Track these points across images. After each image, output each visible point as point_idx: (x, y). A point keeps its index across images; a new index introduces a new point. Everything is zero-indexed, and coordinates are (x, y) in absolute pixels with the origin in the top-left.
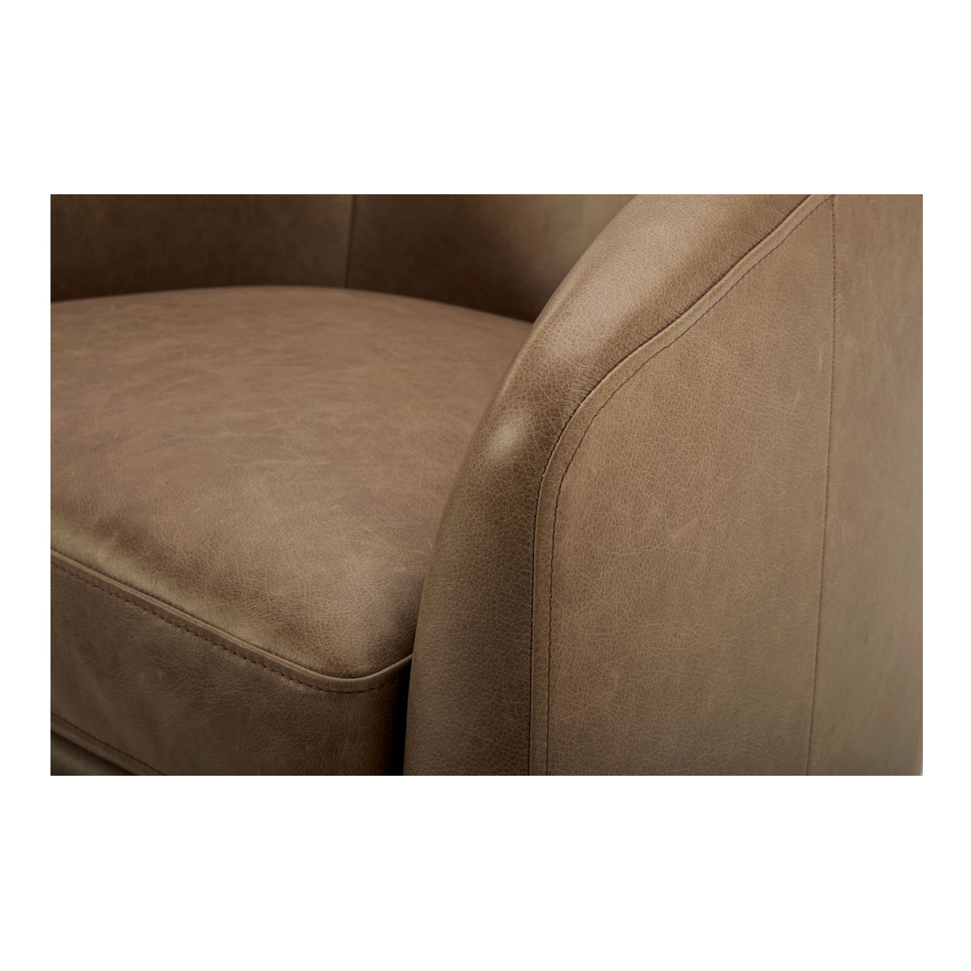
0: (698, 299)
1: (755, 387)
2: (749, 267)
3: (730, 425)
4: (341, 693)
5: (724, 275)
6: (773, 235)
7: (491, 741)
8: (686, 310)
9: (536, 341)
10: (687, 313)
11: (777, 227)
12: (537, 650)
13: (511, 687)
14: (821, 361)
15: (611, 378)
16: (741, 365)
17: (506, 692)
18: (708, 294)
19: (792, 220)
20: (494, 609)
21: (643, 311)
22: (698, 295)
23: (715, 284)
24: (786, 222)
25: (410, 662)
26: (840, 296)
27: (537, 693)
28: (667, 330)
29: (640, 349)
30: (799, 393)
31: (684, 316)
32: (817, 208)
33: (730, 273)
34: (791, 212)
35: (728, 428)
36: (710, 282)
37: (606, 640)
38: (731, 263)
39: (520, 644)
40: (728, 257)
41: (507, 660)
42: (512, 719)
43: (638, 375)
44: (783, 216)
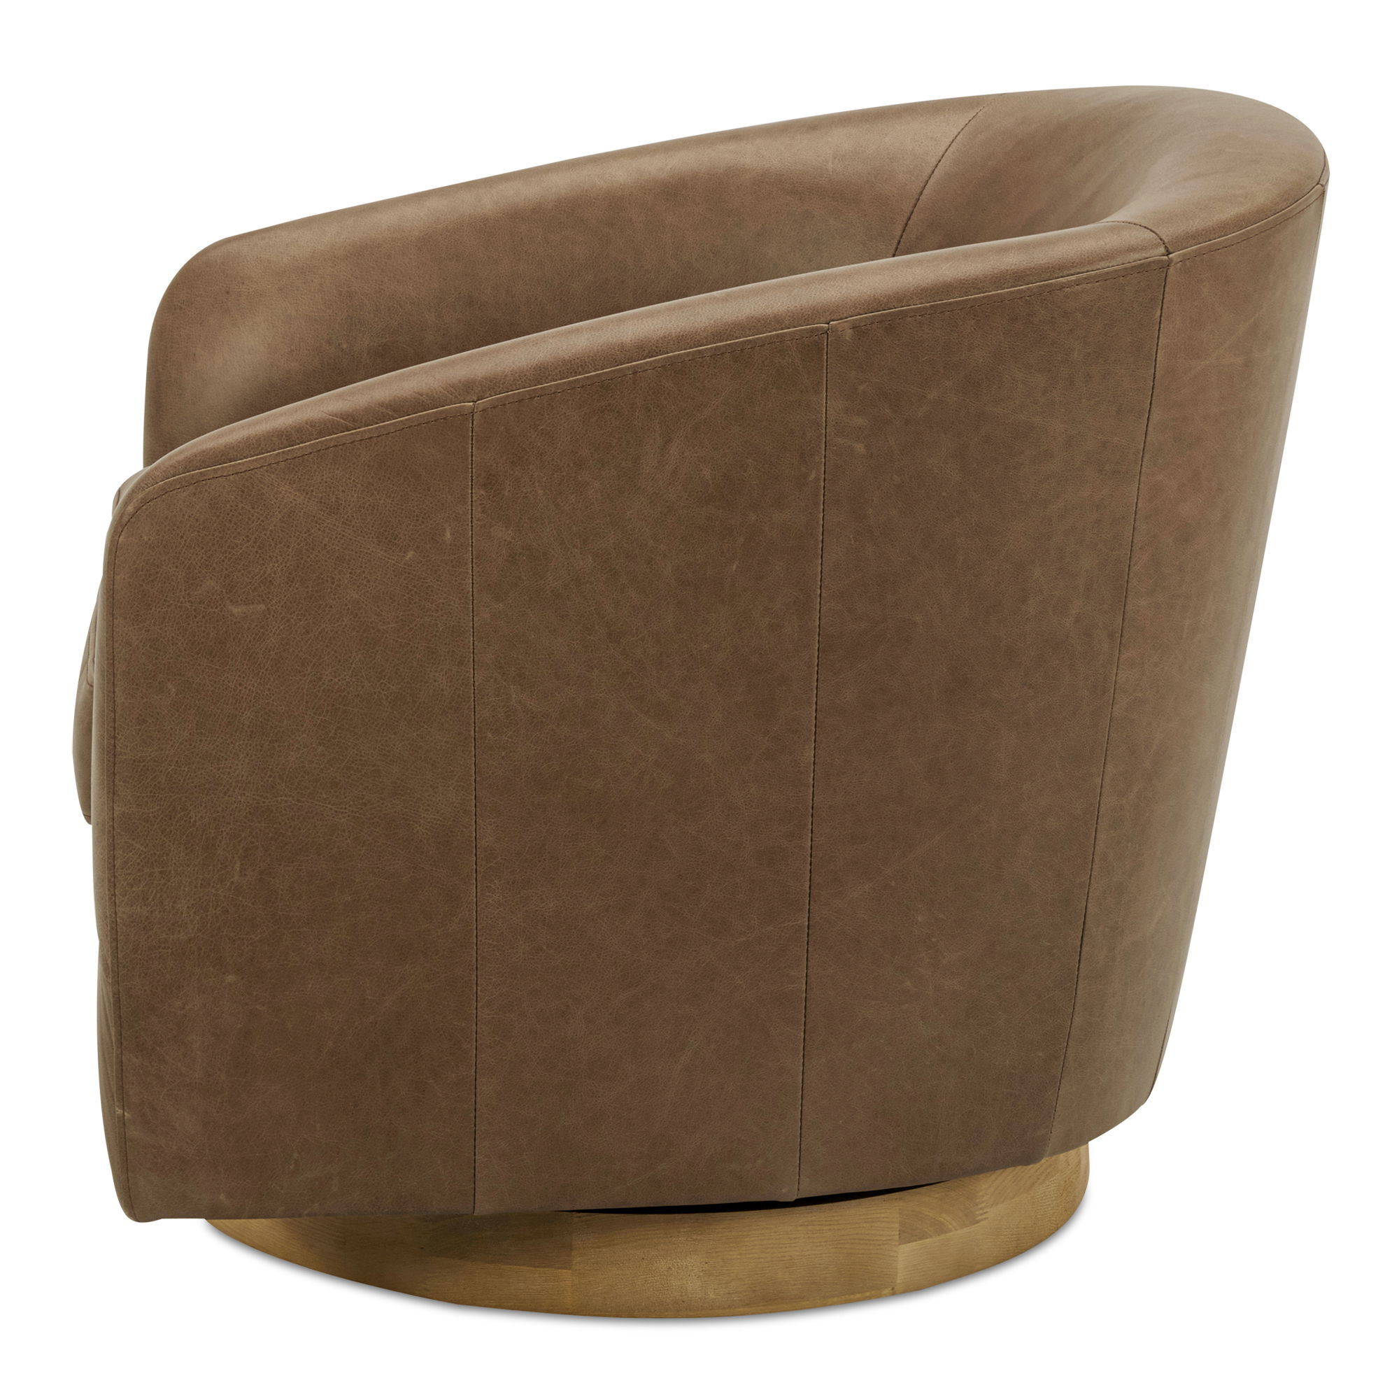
1: (343, 531)
2: (335, 443)
5: (301, 443)
6: (372, 427)
11: (381, 422)
16: (322, 511)
18: (277, 452)
19: (402, 421)
23: (290, 447)
24: (393, 421)
33: (309, 443)
34: (406, 415)
43: (192, 487)
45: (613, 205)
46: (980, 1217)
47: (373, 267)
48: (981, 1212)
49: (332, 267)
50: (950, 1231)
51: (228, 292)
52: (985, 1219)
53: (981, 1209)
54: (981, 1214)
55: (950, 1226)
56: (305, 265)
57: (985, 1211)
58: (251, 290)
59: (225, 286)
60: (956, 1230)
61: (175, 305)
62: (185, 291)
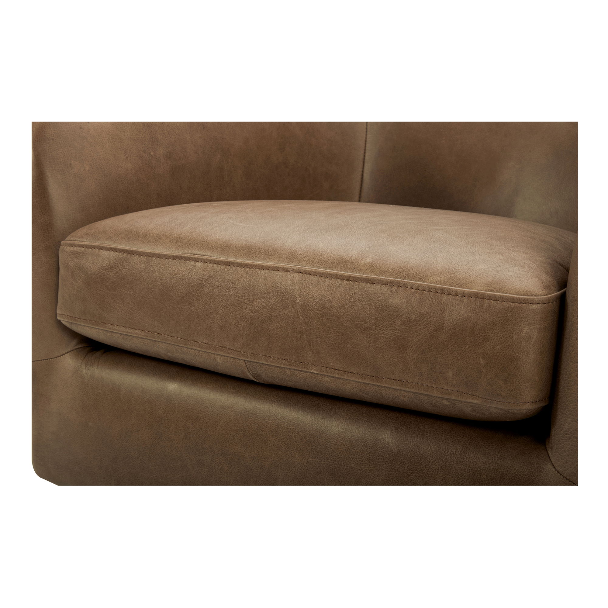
61: (48, 138)
62: (52, 130)
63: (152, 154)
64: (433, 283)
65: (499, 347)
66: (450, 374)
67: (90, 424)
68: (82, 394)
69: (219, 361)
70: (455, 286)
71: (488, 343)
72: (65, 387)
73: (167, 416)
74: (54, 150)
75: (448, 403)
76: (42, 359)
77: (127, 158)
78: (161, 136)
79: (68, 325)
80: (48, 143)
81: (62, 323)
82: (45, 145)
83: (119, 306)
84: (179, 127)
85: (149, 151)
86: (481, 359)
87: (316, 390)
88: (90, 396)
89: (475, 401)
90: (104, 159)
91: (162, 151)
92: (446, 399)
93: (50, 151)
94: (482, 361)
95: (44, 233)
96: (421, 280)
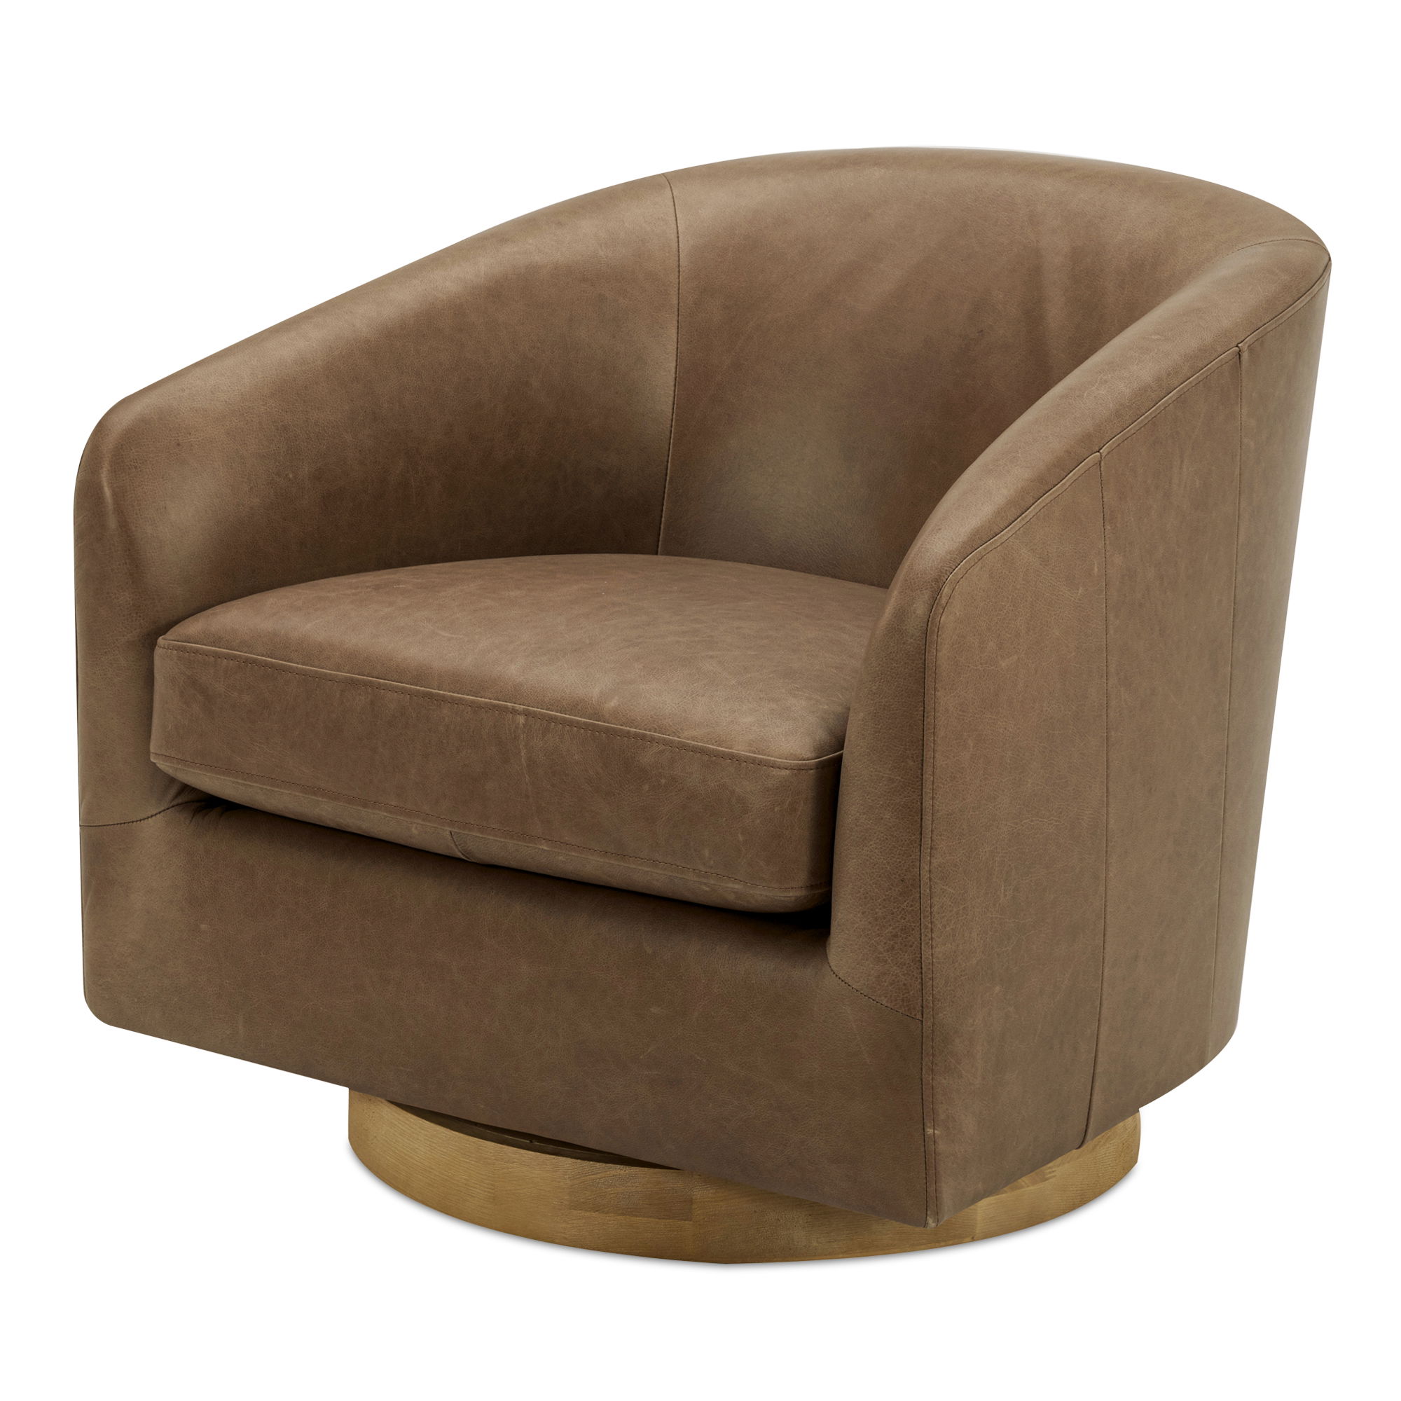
0: (1013, 522)
1: (1051, 579)
2: (1044, 504)
3: (1035, 601)
4: (799, 769)
5: (1028, 509)
6: (1059, 485)
7: (900, 778)
8: (1006, 528)
9: (922, 544)
10: (1007, 530)
11: (1061, 481)
12: (928, 717)
13: (912, 742)
14: (1096, 570)
15: (966, 562)
16: (1041, 564)
17: (909, 746)
18: (1019, 520)
19: (1071, 477)
20: (902, 695)
21: (982, 527)
22: (1013, 519)
23: (1023, 513)
24: (1067, 478)
25: (842, 755)
26: (1108, 527)
27: (927, 744)
28: (996, 538)
29: (981, 548)
30: (1081, 588)
31: (1005, 531)
32: (1089, 469)
33: (1032, 508)
34: (1071, 471)
35: (1034, 603)
36: (1020, 512)
37: (965, 718)
38: (1032, 502)
39: (917, 715)
40: (1031, 498)
41: (910, 725)
42: (913, 763)
43: (980, 562)
44: (1065, 474)
45: (457, 312)
46: (1049, 1176)
47: (297, 400)
48: (1050, 1170)
49: (264, 405)
50: (1022, 1187)
51: (178, 445)
52: (1054, 1176)
53: (1050, 1168)
54: (1050, 1173)
55: (1023, 1183)
56: (240, 407)
57: (1054, 1169)
58: (200, 439)
59: (173, 439)
60: (1028, 1186)
61: (127, 465)
62: (134, 451)
63: (291, 476)
64: (688, 739)
65: (758, 821)
66: (706, 853)
67: (203, 927)
68: (190, 879)
69: (414, 831)
70: (713, 744)
71: (747, 815)
72: (157, 868)
73: (333, 911)
74: (139, 486)
75: (707, 889)
76: (116, 823)
77: (252, 488)
78: (305, 444)
79: (171, 771)
80: (129, 475)
81: (158, 767)
82: (124, 478)
83: (259, 747)
84: (335, 423)
85: (287, 473)
86: (739, 835)
87: (549, 872)
88: (204, 882)
89: (737, 886)
90: (216, 495)
91: (307, 470)
92: (705, 884)
93: (132, 487)
94: (741, 838)
95: (124, 620)
96: (674, 734)
